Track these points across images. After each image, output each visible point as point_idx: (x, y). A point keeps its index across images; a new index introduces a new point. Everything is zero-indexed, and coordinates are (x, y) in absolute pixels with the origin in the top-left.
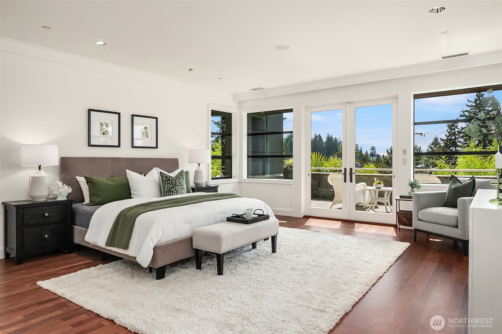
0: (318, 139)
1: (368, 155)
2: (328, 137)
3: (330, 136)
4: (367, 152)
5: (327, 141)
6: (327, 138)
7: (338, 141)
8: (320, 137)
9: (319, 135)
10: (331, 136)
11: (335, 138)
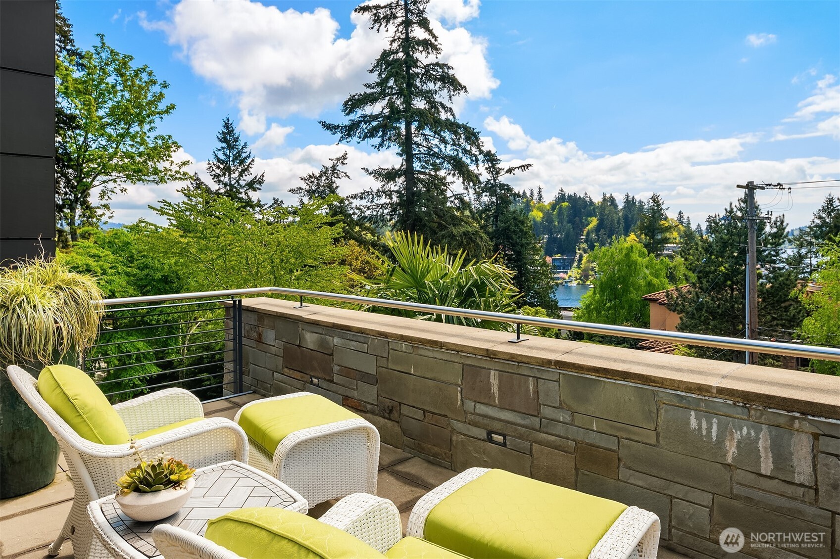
0: (609, 203)
1: (701, 230)
2: (627, 200)
3: (630, 199)
4: (699, 225)
5: (624, 208)
6: (625, 202)
7: (645, 207)
8: (612, 200)
9: (611, 197)
10: (633, 197)
11: (640, 201)
